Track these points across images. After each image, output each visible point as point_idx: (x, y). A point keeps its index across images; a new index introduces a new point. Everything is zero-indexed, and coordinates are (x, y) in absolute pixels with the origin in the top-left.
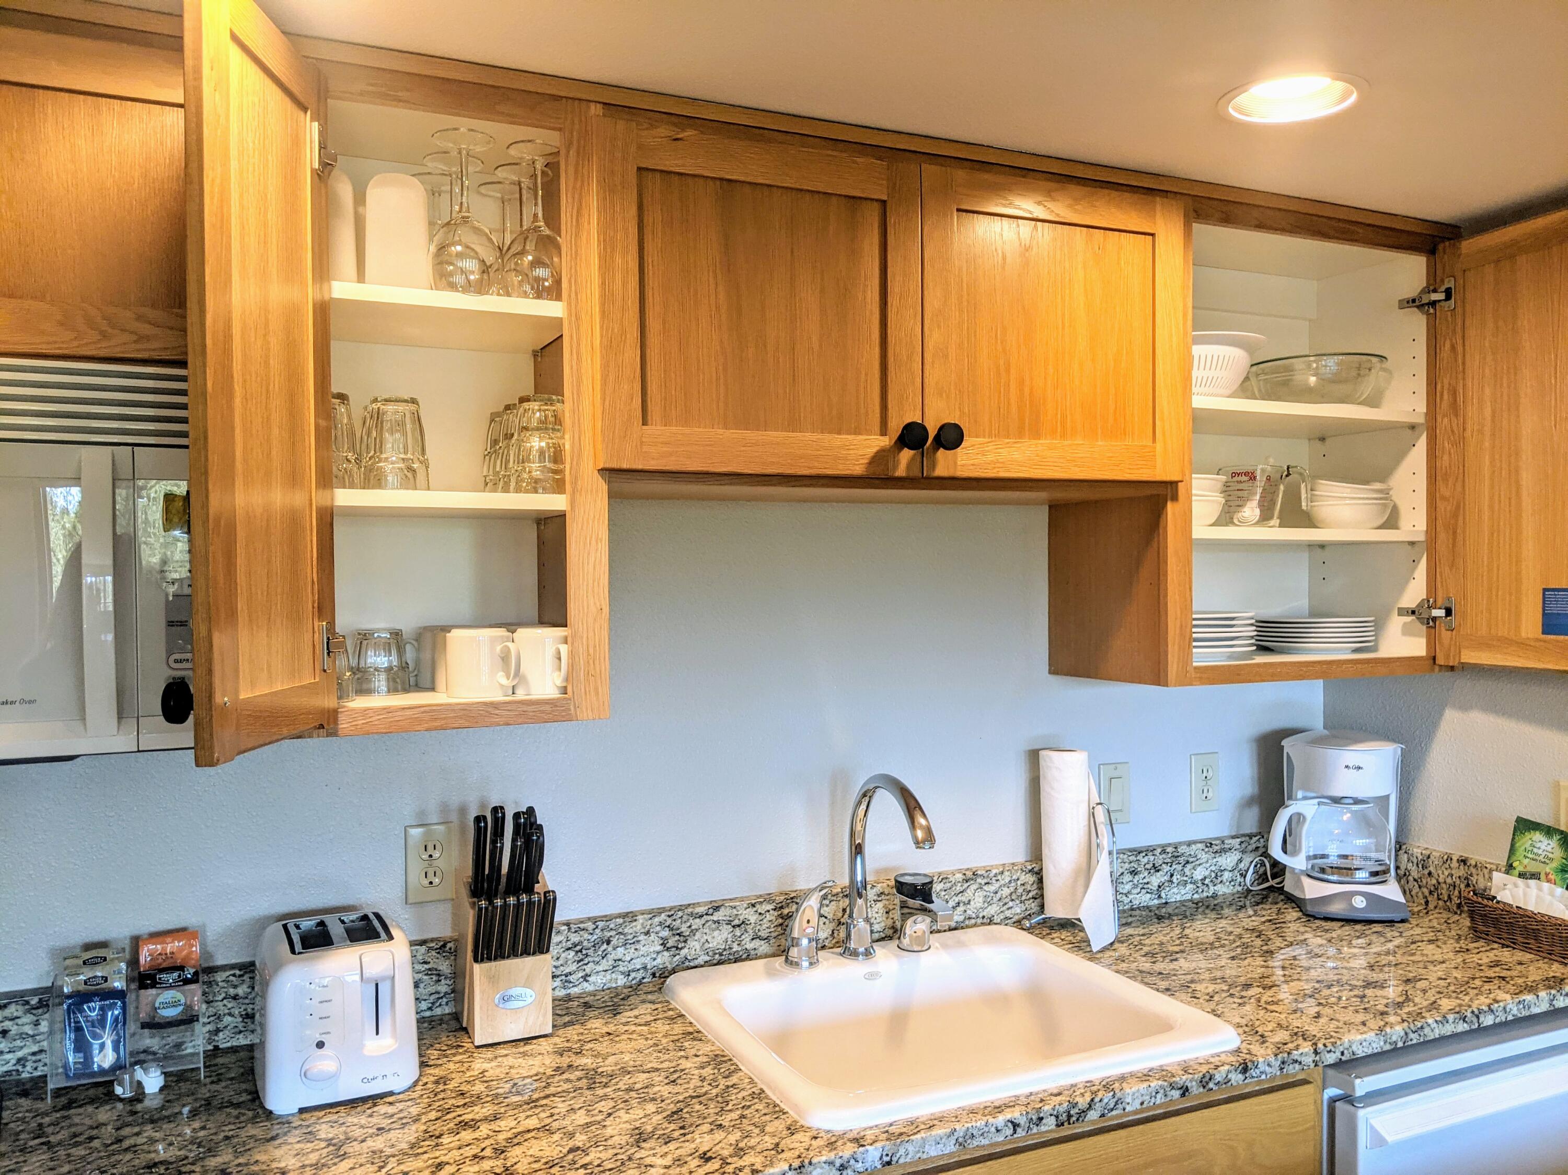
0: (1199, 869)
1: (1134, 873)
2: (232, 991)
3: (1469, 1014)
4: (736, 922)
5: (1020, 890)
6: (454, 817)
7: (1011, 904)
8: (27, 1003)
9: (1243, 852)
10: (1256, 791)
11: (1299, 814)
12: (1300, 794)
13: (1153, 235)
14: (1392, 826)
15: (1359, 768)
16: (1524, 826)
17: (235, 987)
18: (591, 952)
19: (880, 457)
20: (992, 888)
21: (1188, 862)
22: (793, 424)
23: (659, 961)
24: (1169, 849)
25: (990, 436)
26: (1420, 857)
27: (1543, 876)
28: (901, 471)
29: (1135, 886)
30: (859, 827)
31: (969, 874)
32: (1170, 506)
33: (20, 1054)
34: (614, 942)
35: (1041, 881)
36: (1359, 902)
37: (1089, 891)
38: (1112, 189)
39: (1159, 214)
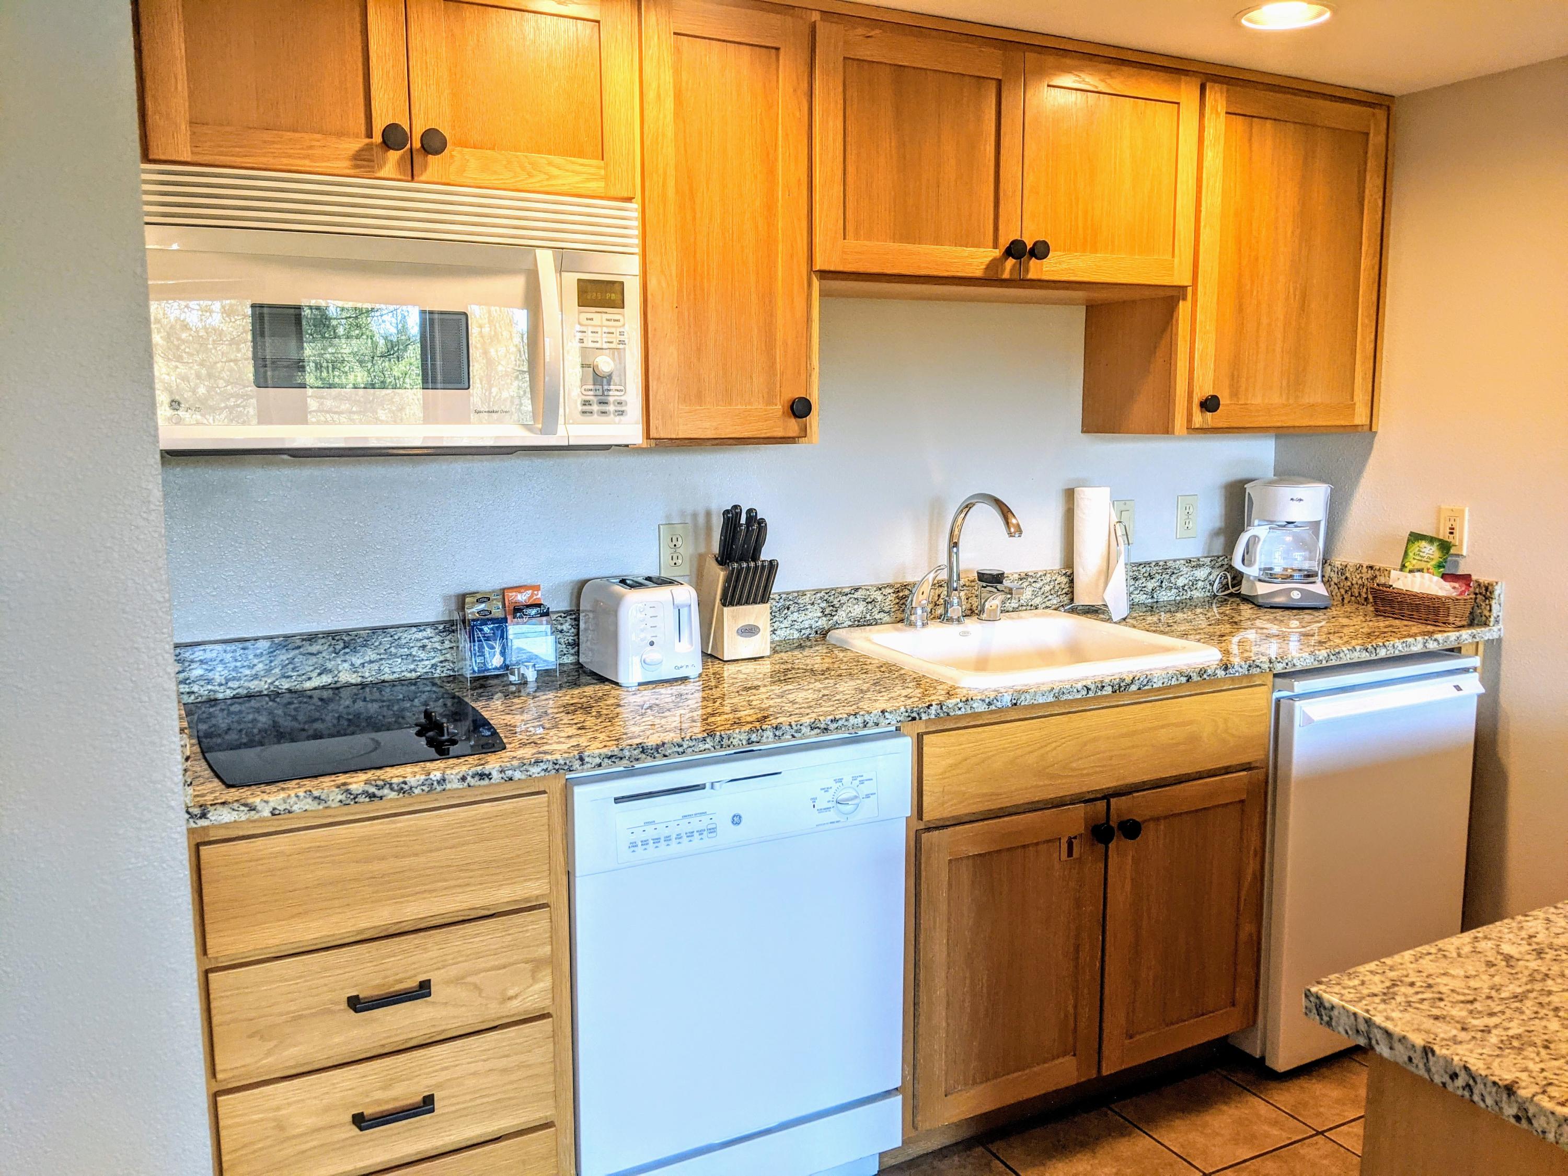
0: (1181, 578)
1: (1136, 579)
2: (559, 627)
3: (1370, 647)
4: (869, 600)
5: (1057, 588)
6: (689, 520)
7: (1050, 597)
8: (437, 628)
9: (1213, 568)
10: (1223, 525)
11: (1255, 537)
12: (1256, 522)
13: (1178, 103)
14: (1321, 544)
15: (1301, 500)
16: (1415, 537)
17: (562, 624)
18: (777, 614)
19: (994, 265)
20: (1038, 585)
21: (1173, 573)
22: (937, 241)
23: (820, 623)
24: (1161, 563)
25: (1064, 250)
26: (1340, 567)
27: (1425, 570)
28: (1006, 275)
29: (1136, 589)
30: (956, 532)
31: (1023, 575)
32: (1181, 302)
33: (433, 661)
34: (792, 608)
35: (1072, 581)
36: (1296, 595)
37: (1108, 588)
38: (1152, 70)
39: (1183, 86)
